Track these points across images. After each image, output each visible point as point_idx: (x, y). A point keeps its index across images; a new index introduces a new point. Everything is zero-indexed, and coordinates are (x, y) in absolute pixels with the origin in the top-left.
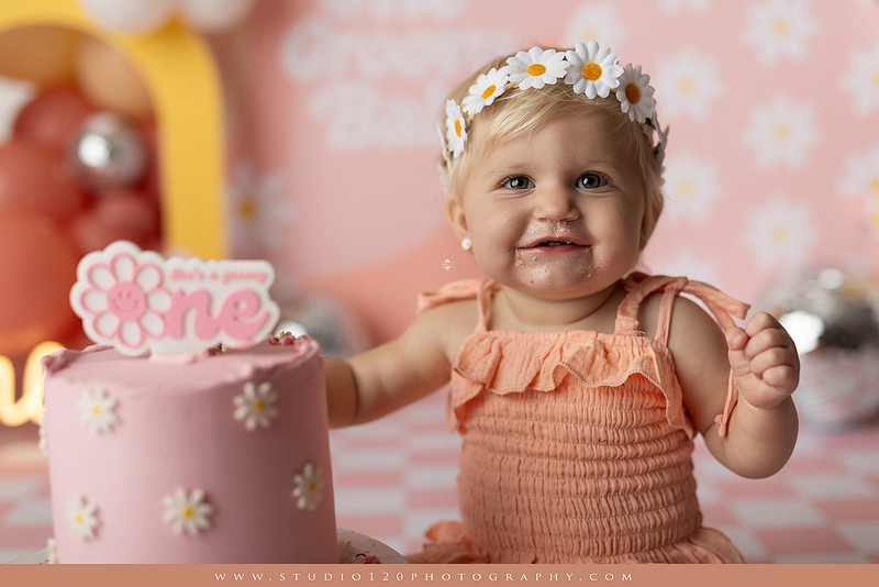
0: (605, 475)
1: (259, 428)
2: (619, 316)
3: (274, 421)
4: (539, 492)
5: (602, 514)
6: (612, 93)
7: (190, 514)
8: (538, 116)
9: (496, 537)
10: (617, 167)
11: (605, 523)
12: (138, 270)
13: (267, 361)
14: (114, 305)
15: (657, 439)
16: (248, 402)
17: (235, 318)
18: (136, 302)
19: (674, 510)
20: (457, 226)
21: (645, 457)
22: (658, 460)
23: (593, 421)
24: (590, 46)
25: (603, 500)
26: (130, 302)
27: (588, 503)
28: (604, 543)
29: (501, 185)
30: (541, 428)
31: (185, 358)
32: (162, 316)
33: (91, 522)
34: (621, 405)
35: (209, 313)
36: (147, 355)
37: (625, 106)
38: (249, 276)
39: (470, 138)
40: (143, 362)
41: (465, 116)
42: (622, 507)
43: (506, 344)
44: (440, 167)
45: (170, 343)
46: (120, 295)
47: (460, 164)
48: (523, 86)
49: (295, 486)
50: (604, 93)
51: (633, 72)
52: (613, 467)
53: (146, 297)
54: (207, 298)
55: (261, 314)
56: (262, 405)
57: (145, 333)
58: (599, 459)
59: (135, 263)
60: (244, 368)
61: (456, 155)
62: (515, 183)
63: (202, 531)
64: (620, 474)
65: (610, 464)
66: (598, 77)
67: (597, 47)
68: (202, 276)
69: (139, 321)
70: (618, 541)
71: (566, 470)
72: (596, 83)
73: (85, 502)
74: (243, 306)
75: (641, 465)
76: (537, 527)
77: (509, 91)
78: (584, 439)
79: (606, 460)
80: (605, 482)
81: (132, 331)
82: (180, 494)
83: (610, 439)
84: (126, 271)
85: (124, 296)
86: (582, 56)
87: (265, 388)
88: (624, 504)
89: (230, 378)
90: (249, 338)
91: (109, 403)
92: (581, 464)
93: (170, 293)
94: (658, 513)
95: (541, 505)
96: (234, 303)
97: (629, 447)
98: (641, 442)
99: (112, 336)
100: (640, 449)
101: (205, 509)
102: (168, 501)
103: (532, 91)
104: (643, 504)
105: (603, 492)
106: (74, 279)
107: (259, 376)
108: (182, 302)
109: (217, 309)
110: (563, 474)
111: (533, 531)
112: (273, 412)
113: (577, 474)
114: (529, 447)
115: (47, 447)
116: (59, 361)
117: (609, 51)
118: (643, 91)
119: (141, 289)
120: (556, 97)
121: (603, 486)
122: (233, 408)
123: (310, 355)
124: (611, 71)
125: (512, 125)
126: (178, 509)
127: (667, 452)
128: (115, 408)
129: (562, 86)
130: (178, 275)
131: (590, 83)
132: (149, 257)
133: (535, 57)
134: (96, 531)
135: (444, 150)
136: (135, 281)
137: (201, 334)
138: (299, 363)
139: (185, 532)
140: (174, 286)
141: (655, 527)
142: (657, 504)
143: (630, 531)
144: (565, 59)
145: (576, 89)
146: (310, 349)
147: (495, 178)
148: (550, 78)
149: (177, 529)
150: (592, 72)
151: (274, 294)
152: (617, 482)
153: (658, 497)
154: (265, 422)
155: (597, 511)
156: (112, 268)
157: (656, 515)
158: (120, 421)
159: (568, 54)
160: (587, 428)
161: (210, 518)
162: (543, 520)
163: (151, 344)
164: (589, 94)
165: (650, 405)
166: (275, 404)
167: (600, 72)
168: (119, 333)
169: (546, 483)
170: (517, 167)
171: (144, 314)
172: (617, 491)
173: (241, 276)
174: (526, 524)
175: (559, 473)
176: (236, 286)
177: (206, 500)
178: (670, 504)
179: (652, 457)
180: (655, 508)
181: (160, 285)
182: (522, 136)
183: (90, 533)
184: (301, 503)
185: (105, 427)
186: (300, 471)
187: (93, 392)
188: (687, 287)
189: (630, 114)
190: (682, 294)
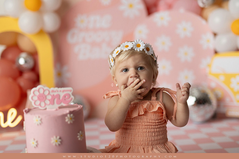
0: (149, 128)
1: (71, 123)
2: (152, 97)
3: (74, 122)
6: (143, 50)
7: (57, 141)
8: (128, 56)
10: (146, 65)
11: (147, 138)
12: (44, 91)
13: (72, 109)
14: (39, 99)
16: (68, 118)
17: (65, 100)
18: (44, 97)
20: (115, 81)
21: (157, 125)
22: (160, 126)
23: (147, 118)
24: (138, 40)
26: (42, 98)
27: (144, 134)
29: (122, 71)
31: (54, 109)
32: (49, 100)
33: (36, 144)
35: (59, 99)
36: (46, 109)
37: (146, 52)
38: (68, 91)
39: (114, 62)
40: (45, 111)
41: (113, 58)
44: (110, 69)
45: (51, 106)
46: (40, 96)
47: (114, 68)
48: (124, 50)
49: (78, 135)
50: (141, 50)
51: (147, 45)
52: (151, 127)
53: (46, 96)
54: (59, 96)
55: (70, 98)
56: (71, 118)
59: (43, 89)
60: (67, 111)
61: (112, 66)
62: (125, 70)
63: (59, 145)
64: (152, 128)
67: (139, 40)
68: (58, 91)
69: (44, 102)
70: (149, 143)
72: (140, 48)
73: (34, 139)
74: (67, 97)
75: (157, 127)
77: (122, 51)
78: (144, 122)
79: (149, 125)
80: (148, 130)
81: (43, 104)
82: (55, 137)
84: (41, 91)
85: (41, 96)
86: (136, 43)
87: (72, 115)
88: (151, 134)
89: (65, 113)
90: (68, 104)
91: (40, 119)
93: (51, 95)
95: (134, 135)
96: (65, 96)
97: (155, 123)
99: (38, 105)
101: (60, 140)
102: (52, 139)
103: (126, 51)
104: (155, 134)
107: (71, 113)
108: (54, 97)
109: (61, 98)
112: (73, 120)
115: (25, 129)
117: (142, 41)
118: (150, 48)
119: (45, 95)
120: (131, 52)
122: (65, 119)
123: (81, 108)
124: (142, 45)
125: (123, 58)
126: (54, 140)
128: (41, 120)
129: (132, 49)
130: (53, 91)
131: (138, 48)
133: (126, 43)
134: (37, 146)
135: (110, 65)
136: (43, 93)
137: (58, 103)
139: (56, 145)
140: (52, 94)
144: (133, 44)
145: (135, 50)
147: (121, 69)
148: (130, 48)
149: (54, 144)
150: (139, 46)
151: (73, 94)
153: (159, 133)
154: (72, 122)
155: (145, 136)
156: (39, 91)
158: (42, 122)
159: (133, 42)
160: (145, 120)
161: (61, 142)
162: (134, 138)
163: (47, 107)
164: (138, 50)
165: (160, 115)
166: (74, 118)
167: (140, 45)
168: (40, 105)
170: (125, 67)
171: (45, 100)
172: (151, 132)
173: (66, 91)
176: (65, 93)
177: (60, 138)
181: (49, 94)
182: (125, 60)
183: (35, 146)
184: (79, 139)
185: (39, 124)
186: (79, 132)
187: (36, 117)
188: (165, 90)
189: (148, 54)
190: (163, 91)
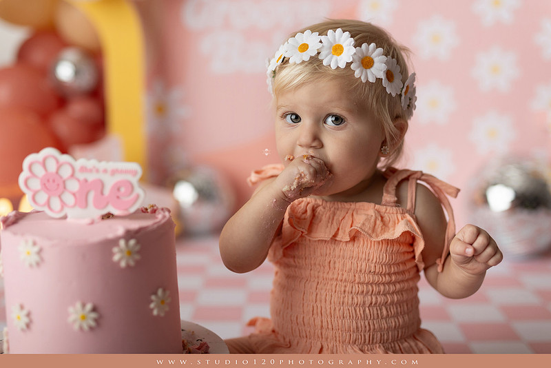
0: (370, 293)
1: (128, 267)
2: (385, 194)
4: (328, 302)
5: (365, 318)
6: (349, 65)
7: (84, 318)
9: (297, 330)
11: (367, 324)
12: (59, 166)
14: (45, 186)
15: (403, 272)
17: (118, 197)
18: (58, 185)
19: (407, 317)
21: (394, 283)
22: (402, 285)
23: (368, 260)
24: (337, 33)
25: (367, 309)
26: (54, 185)
27: (358, 311)
28: (365, 336)
29: (284, 118)
30: (335, 263)
31: (87, 221)
32: (74, 194)
33: (26, 320)
34: (387, 250)
35: (102, 193)
36: (65, 217)
37: (357, 73)
38: (126, 172)
40: (63, 221)
42: (378, 314)
43: (317, 207)
45: (78, 211)
46: (48, 181)
49: (152, 301)
50: (343, 65)
52: (376, 289)
53: (64, 182)
54: (102, 184)
55: (133, 196)
57: (63, 204)
58: (368, 283)
59: (57, 161)
60: (120, 229)
63: (91, 328)
64: (379, 293)
65: (374, 286)
66: (341, 54)
68: (97, 171)
69: (60, 197)
70: (373, 335)
71: (347, 289)
72: (339, 58)
73: (22, 308)
74: (123, 190)
75: (392, 288)
76: (325, 324)
78: (361, 271)
79: (372, 283)
80: (370, 298)
81: (56, 203)
82: (78, 305)
83: (377, 271)
84: (52, 166)
85: (51, 181)
86: (331, 39)
88: (379, 312)
89: (111, 236)
90: (127, 210)
91: (36, 249)
92: (357, 285)
93: (79, 180)
94: (398, 319)
95: (328, 311)
96: (117, 188)
97: (387, 276)
98: (395, 273)
99: (44, 205)
100: (393, 278)
101: (93, 315)
102: (71, 310)
104: (390, 313)
105: (367, 304)
106: (21, 170)
107: (129, 235)
108: (86, 186)
109: (107, 192)
110: (345, 291)
111: (322, 326)
113: (353, 292)
114: (325, 275)
116: (11, 219)
118: (376, 59)
119: (61, 177)
121: (368, 301)
124: (348, 50)
126: (77, 315)
127: (407, 280)
128: (40, 252)
130: (83, 169)
131: (334, 58)
132: (65, 158)
133: (306, 37)
134: (28, 326)
136: (57, 173)
137: (97, 206)
138: (156, 226)
139: (81, 329)
140: (81, 176)
141: (395, 327)
142: (398, 313)
143: (381, 329)
144: (321, 42)
145: (325, 63)
146: (164, 217)
149: (76, 326)
150: (338, 49)
152: (377, 298)
153: (399, 309)
155: (363, 316)
156: (44, 164)
157: (396, 320)
158: (42, 260)
159: (323, 38)
160: (364, 264)
161: (96, 320)
162: (329, 320)
163: (67, 211)
164: (333, 67)
165: (403, 251)
166: (139, 252)
167: (342, 50)
168: (48, 204)
169: (333, 296)
171: (63, 192)
172: (376, 304)
173: (122, 172)
174: (318, 322)
175: (343, 290)
176: (119, 178)
177: (94, 310)
178: (405, 313)
179: (399, 283)
180: (396, 316)
181: (73, 175)
183: (24, 327)
184: (155, 312)
185: (34, 264)
186: (155, 293)
187: (27, 242)
188: (423, 177)
189: (362, 78)
190: (419, 182)
